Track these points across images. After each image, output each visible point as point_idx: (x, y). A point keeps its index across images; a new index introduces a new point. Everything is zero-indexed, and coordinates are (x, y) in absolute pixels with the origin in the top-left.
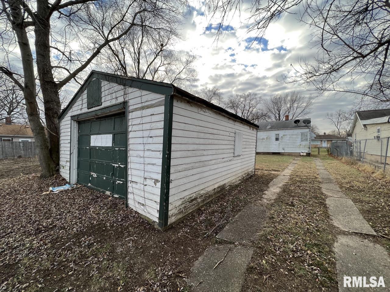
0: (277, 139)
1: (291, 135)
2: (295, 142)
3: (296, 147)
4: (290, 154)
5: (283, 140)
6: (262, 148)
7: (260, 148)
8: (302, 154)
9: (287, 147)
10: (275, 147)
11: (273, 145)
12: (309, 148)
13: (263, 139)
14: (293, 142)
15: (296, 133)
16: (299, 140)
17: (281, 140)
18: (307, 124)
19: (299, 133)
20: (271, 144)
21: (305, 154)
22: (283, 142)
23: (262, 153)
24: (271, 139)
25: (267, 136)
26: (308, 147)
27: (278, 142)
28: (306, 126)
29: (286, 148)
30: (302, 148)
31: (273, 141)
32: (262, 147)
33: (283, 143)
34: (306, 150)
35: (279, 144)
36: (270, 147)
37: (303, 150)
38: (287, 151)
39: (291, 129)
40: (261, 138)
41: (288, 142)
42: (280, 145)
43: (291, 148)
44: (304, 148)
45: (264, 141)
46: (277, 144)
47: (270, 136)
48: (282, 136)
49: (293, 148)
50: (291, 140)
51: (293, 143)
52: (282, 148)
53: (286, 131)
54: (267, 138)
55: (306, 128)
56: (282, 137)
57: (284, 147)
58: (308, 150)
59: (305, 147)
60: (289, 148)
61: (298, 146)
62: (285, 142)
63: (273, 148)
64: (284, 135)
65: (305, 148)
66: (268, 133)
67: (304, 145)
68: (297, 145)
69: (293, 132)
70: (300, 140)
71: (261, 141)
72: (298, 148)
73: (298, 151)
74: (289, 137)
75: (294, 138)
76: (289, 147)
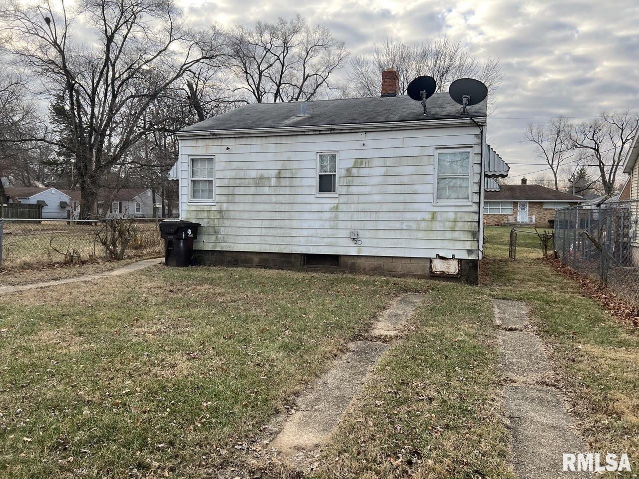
0: (326, 184)
1: (389, 162)
2: (408, 198)
3: (414, 226)
4: (388, 265)
5: (354, 189)
6: (258, 232)
7: (245, 232)
8: (439, 266)
9: (370, 225)
10: (317, 224)
11: (306, 216)
12: (475, 234)
13: (260, 181)
14: (401, 198)
15: (416, 152)
16: (429, 188)
17: (344, 190)
18: (472, 102)
19: (431, 151)
20: (297, 207)
21: (453, 268)
22: (355, 198)
23: (256, 259)
24: (296, 182)
25: (279, 166)
26: (467, 227)
27: (327, 200)
28: (463, 114)
29: (368, 234)
30: (439, 235)
31: (306, 191)
32: (258, 223)
33: (353, 207)
34: (459, 245)
35: (336, 209)
36: (295, 224)
37: (447, 244)
38: (373, 247)
39: (393, 129)
40: (253, 174)
41: (376, 198)
42: (342, 216)
43: (392, 234)
44: (449, 235)
45: (266, 190)
46: (327, 207)
47: (295, 165)
48: (350, 164)
49: (398, 234)
50: (391, 189)
51: (401, 207)
52: (345, 233)
53: (370, 136)
54: (279, 177)
55: (464, 126)
56: (348, 170)
57: (357, 225)
58: (468, 245)
59: (453, 230)
60: (381, 234)
61: (423, 225)
62: (363, 199)
63: (305, 233)
64: (359, 163)
65: (456, 235)
66: (284, 148)
67: (451, 216)
68: (419, 217)
69: (397, 143)
70: (431, 188)
71: (252, 190)
72: (420, 235)
73: (419, 249)
74: (381, 171)
75: (406, 180)
76: (381, 225)
